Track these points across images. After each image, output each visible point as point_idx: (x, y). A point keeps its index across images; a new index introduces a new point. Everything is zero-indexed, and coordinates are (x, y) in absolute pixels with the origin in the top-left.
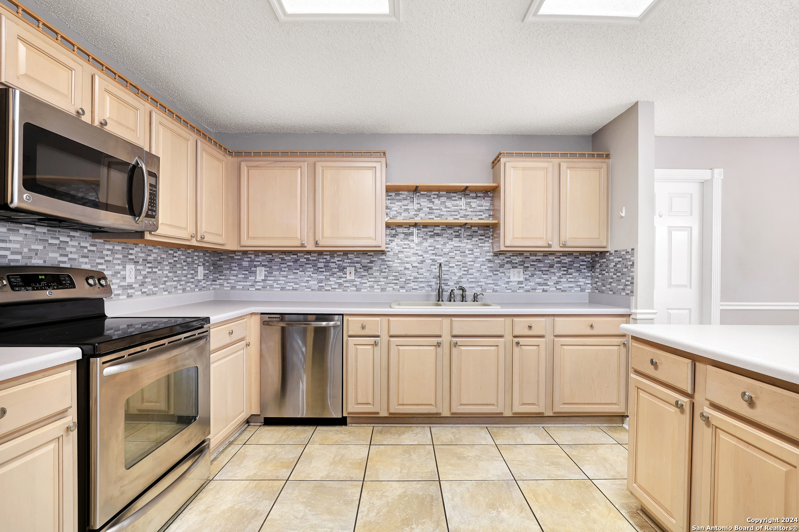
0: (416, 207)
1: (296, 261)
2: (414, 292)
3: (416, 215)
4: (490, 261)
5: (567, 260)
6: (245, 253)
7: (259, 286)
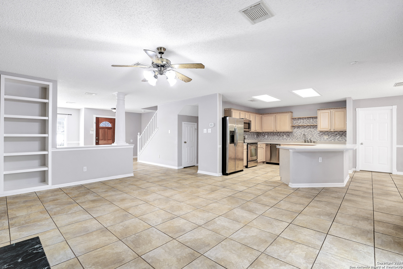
0: (300, 121)
1: (273, 134)
2: (299, 141)
3: (300, 123)
4: (319, 133)
5: (341, 133)
6: (263, 132)
7: (266, 139)
